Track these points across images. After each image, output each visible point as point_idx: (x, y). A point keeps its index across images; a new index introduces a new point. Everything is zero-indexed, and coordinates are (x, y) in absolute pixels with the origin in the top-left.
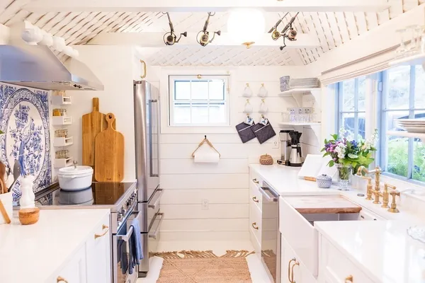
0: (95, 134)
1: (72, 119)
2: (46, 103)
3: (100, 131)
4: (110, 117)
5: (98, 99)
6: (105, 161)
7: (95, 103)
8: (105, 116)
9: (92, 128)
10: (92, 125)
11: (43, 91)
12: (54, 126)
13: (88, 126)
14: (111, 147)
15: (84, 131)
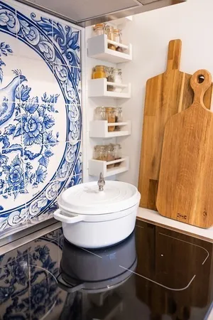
0: (166, 117)
1: (131, 89)
2: (76, 52)
3: (176, 111)
4: (201, 80)
5: (179, 41)
6: (178, 178)
7: (174, 51)
8: (189, 78)
9: (162, 105)
10: (162, 99)
11: (64, 24)
12: (92, 98)
13: (154, 100)
14: (194, 148)
15: (148, 112)
